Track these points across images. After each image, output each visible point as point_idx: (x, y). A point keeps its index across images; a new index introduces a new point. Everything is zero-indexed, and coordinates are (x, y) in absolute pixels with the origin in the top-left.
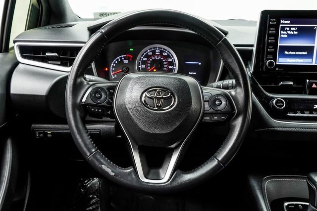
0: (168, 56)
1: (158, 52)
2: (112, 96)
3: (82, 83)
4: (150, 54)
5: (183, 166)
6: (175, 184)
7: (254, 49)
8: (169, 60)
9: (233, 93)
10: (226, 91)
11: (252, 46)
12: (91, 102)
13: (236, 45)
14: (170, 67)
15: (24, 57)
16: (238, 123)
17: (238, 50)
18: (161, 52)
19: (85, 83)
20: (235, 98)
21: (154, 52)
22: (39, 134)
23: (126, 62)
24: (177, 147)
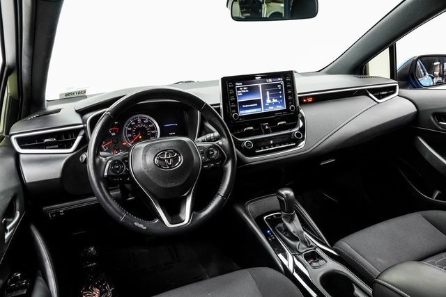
0: (149, 123)
1: (139, 120)
2: (127, 165)
3: (101, 161)
4: (134, 123)
5: (196, 208)
6: (195, 222)
7: (221, 106)
8: (151, 126)
9: (220, 143)
10: (215, 143)
11: (219, 104)
12: (112, 173)
13: (212, 105)
14: (153, 132)
15: (22, 148)
16: (229, 166)
17: (215, 108)
18: (142, 120)
19: (104, 159)
20: (222, 146)
21: (136, 122)
22: (52, 214)
23: (113, 134)
24: (188, 195)
